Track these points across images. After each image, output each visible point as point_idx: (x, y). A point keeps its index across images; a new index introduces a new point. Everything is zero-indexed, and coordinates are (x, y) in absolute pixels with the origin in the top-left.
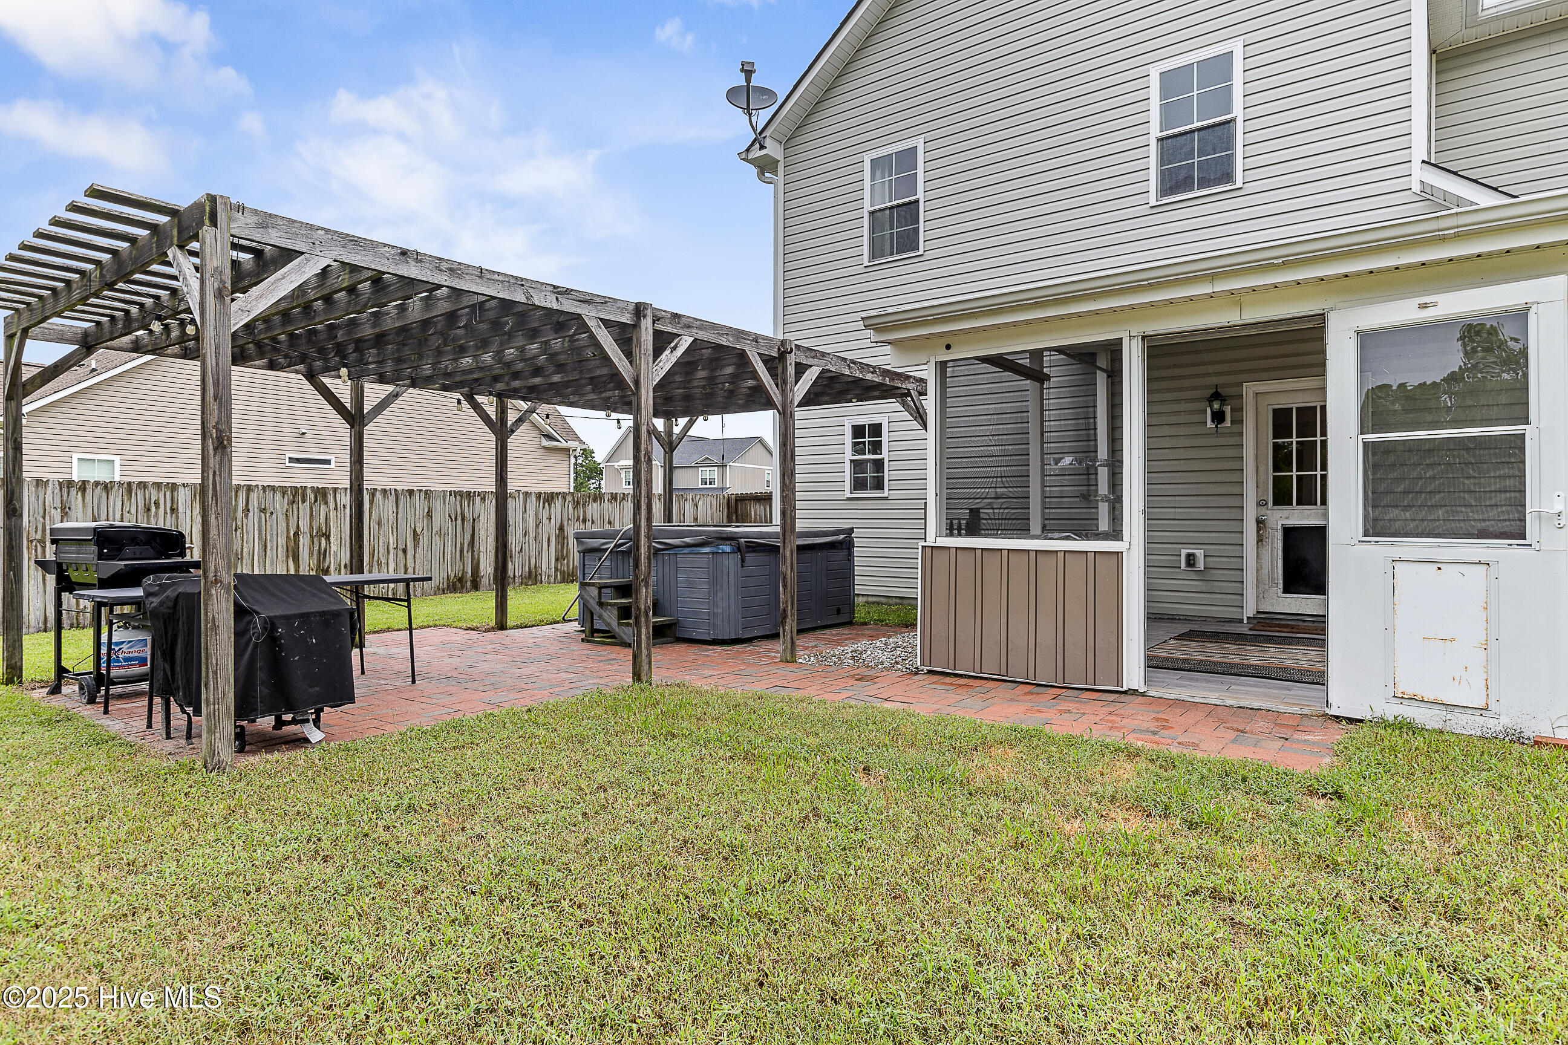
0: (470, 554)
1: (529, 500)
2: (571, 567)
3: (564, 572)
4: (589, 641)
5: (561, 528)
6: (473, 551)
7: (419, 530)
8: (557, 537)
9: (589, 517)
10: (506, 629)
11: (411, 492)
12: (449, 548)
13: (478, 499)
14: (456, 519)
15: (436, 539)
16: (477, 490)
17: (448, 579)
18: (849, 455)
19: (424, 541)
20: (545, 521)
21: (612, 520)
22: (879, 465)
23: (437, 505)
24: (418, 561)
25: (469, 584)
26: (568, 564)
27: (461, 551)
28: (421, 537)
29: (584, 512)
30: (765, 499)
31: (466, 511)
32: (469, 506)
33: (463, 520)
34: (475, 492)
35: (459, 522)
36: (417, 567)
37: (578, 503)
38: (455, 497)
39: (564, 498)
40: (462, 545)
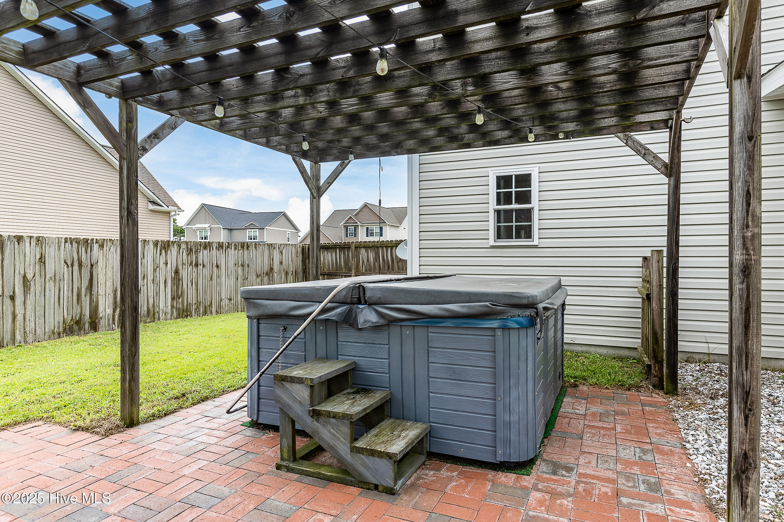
0: (88, 297)
1: (146, 247)
2: (185, 304)
3: (179, 308)
4: (290, 470)
5: (177, 272)
6: (91, 295)
7: (29, 276)
8: (173, 280)
9: (200, 261)
10: (138, 424)
11: (19, 239)
12: (66, 292)
13: (96, 246)
14: (72, 265)
15: (50, 285)
16: (95, 238)
17: (64, 322)
18: (493, 205)
19: (36, 287)
20: (162, 265)
21: (219, 264)
22: (527, 215)
23: (51, 252)
24: (29, 307)
25: (87, 326)
26: (183, 302)
27: (79, 296)
28: (32, 283)
29: (197, 258)
30: (331, 248)
31: (84, 257)
32: (86, 252)
33: (80, 265)
34: (92, 240)
35: (76, 267)
36: (28, 313)
37: (191, 250)
38: (71, 243)
39: (179, 246)
40: (79, 290)
